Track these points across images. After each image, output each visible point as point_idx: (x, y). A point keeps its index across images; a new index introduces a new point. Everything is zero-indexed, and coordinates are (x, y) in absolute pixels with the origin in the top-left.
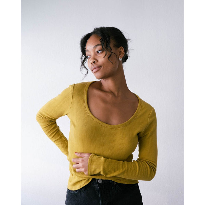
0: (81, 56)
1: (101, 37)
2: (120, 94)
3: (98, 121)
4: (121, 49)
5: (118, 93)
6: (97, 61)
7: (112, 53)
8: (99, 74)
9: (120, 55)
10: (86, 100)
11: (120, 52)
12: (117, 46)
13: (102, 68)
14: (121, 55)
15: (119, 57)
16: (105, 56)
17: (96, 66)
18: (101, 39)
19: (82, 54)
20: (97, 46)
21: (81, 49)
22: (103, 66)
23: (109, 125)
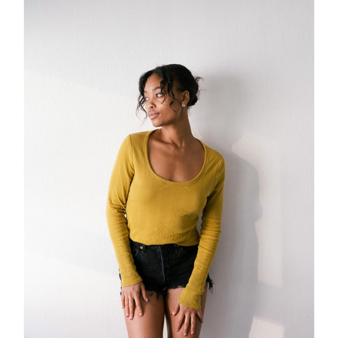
0: (138, 96)
1: (162, 80)
2: (183, 145)
3: (161, 179)
4: (186, 94)
5: (181, 144)
6: (155, 106)
7: (174, 99)
8: (156, 121)
9: (183, 100)
10: (147, 155)
11: (184, 97)
12: (181, 90)
13: (160, 115)
14: (185, 101)
15: (182, 104)
16: (164, 101)
17: (153, 112)
18: (162, 81)
19: (140, 94)
20: (157, 88)
21: (139, 88)
22: (161, 113)
23: (174, 182)
